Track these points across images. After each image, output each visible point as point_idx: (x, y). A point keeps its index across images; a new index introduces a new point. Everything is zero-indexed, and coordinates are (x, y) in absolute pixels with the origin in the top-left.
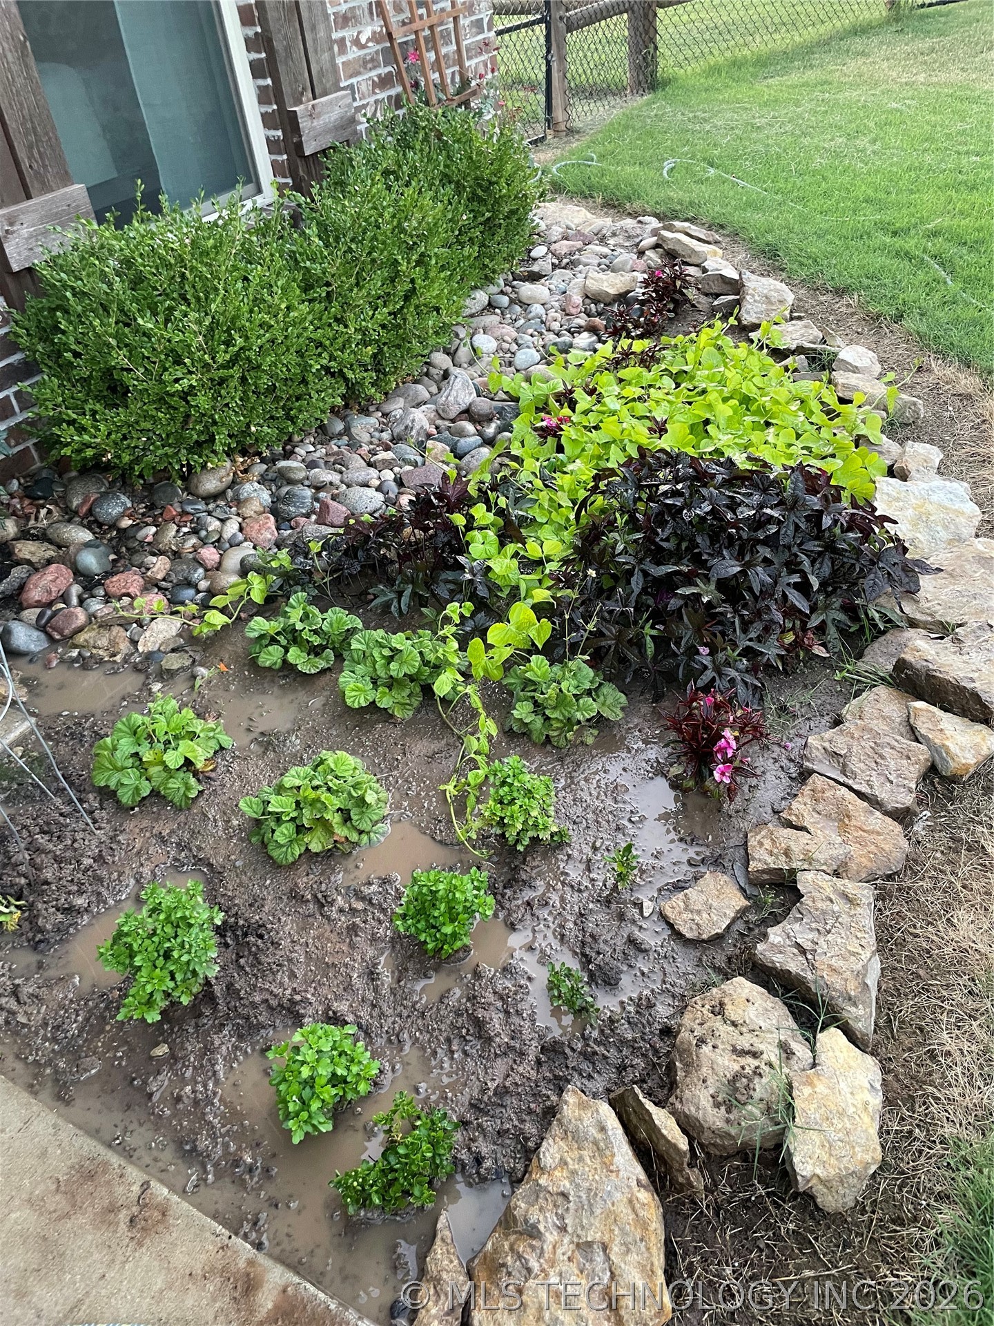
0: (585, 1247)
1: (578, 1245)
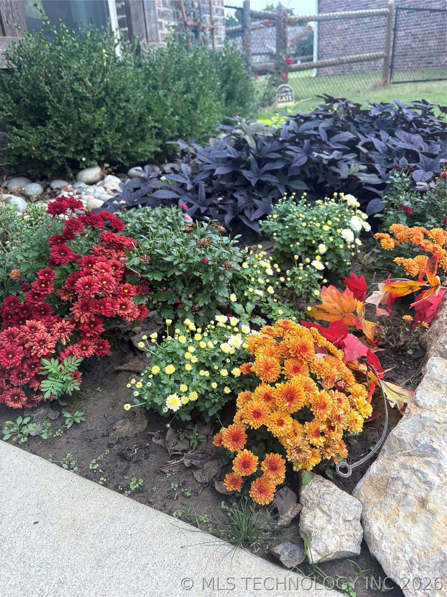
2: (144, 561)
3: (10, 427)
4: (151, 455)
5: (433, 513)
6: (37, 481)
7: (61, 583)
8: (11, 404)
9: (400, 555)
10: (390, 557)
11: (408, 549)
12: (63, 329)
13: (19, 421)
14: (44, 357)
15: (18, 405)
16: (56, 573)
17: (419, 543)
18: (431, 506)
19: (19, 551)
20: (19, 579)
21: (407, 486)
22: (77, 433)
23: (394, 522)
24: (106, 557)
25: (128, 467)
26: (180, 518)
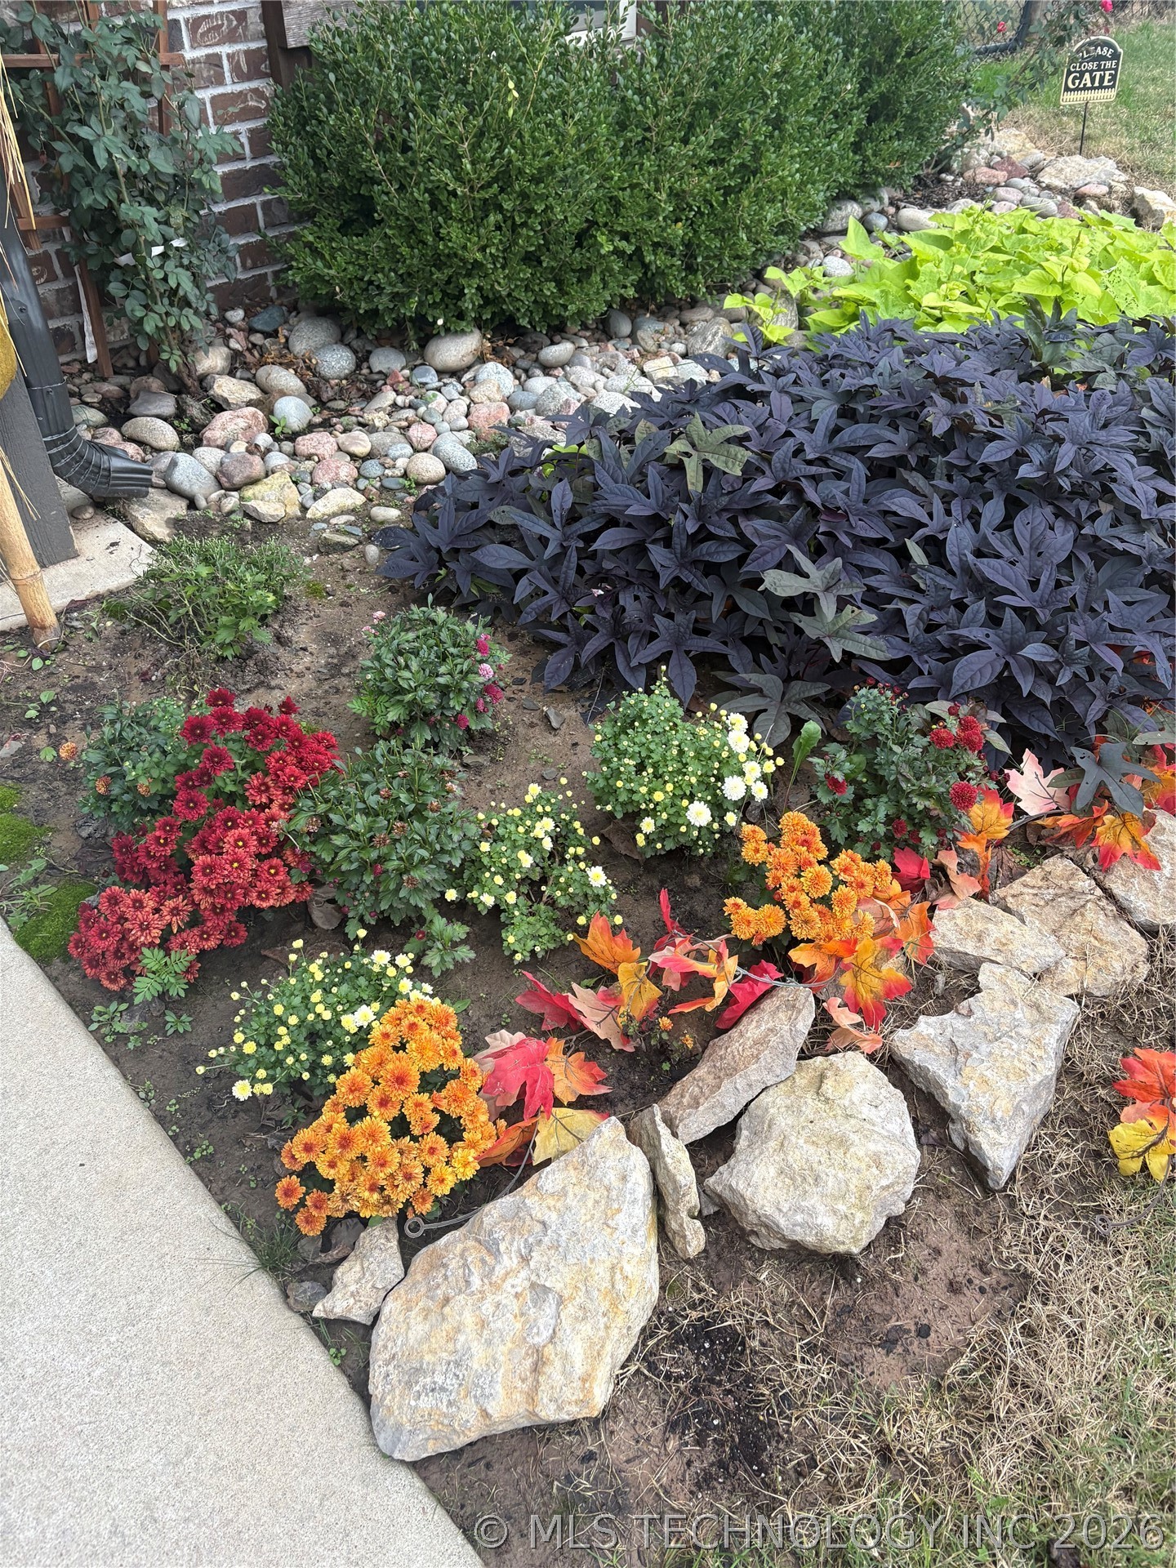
0: (539, 1291)
1: (533, 1285)
2: (166, 1249)
3: (100, 1014)
4: (242, 1114)
5: (444, 1318)
6: (102, 1109)
7: (80, 1244)
8: (106, 983)
9: (390, 1345)
10: (381, 1343)
11: (399, 1343)
12: (175, 911)
13: (113, 1006)
14: (143, 944)
15: (114, 987)
16: (79, 1232)
17: (411, 1342)
18: (447, 1310)
19: (55, 1193)
20: (44, 1225)
21: (446, 1277)
22: (176, 1045)
23: (409, 1309)
24: (133, 1231)
25: (211, 1121)
26: (227, 1213)
